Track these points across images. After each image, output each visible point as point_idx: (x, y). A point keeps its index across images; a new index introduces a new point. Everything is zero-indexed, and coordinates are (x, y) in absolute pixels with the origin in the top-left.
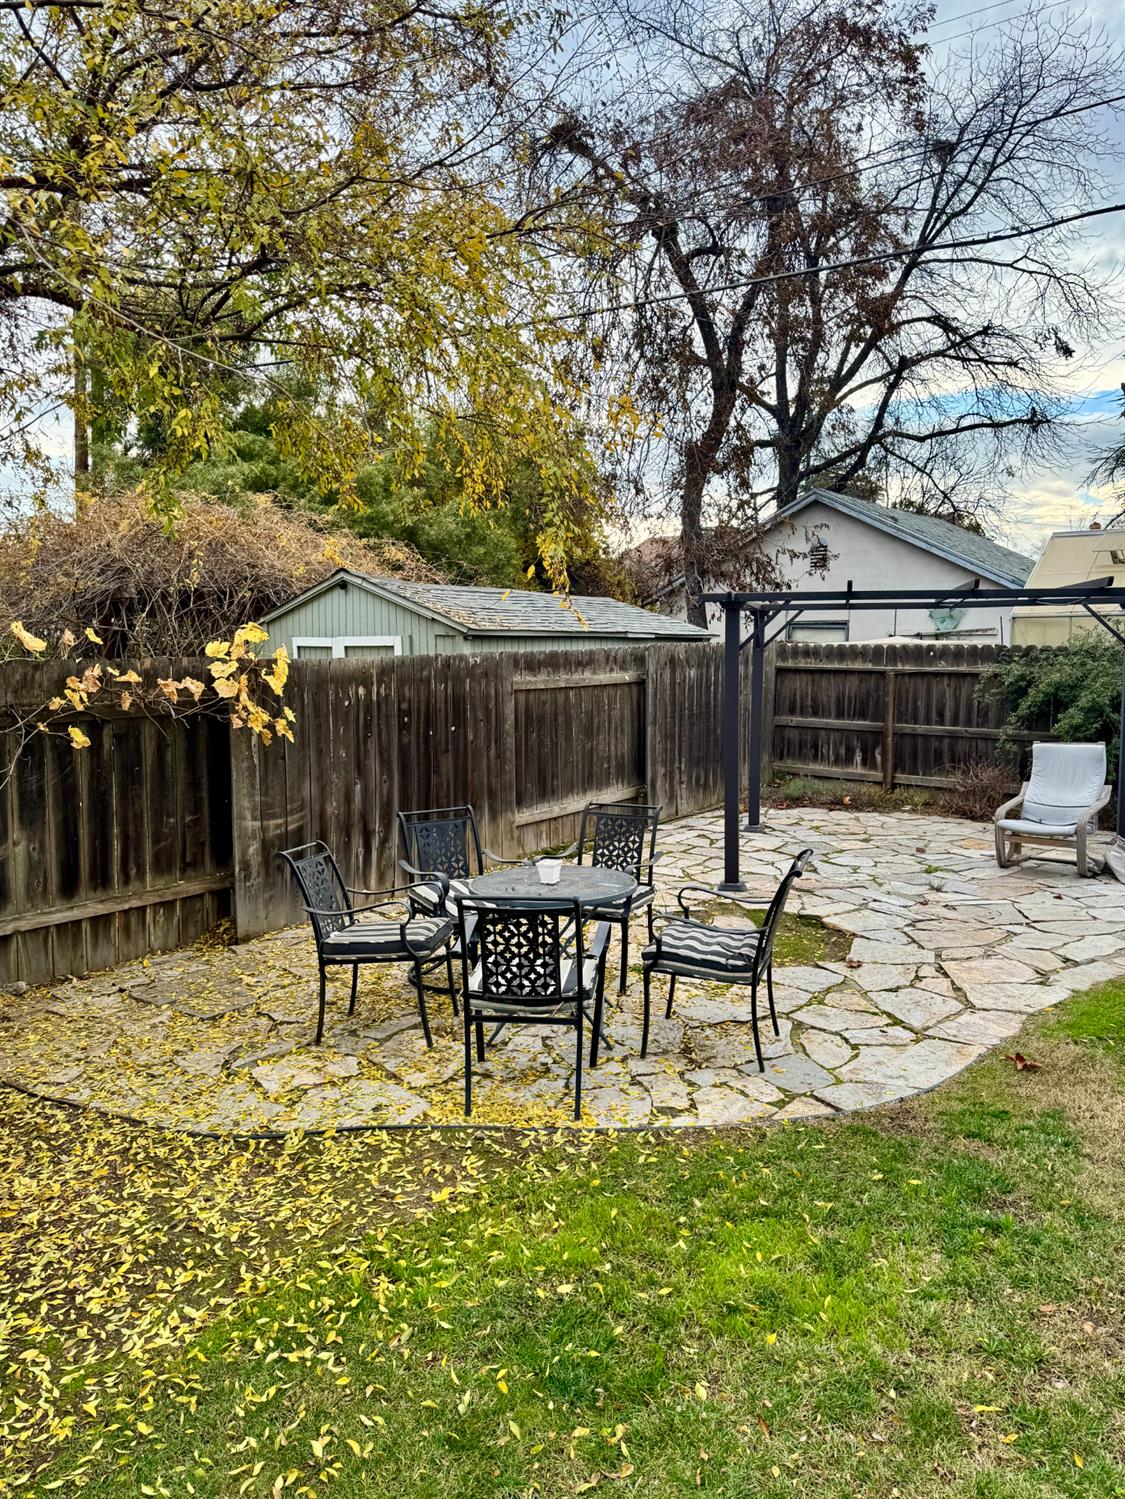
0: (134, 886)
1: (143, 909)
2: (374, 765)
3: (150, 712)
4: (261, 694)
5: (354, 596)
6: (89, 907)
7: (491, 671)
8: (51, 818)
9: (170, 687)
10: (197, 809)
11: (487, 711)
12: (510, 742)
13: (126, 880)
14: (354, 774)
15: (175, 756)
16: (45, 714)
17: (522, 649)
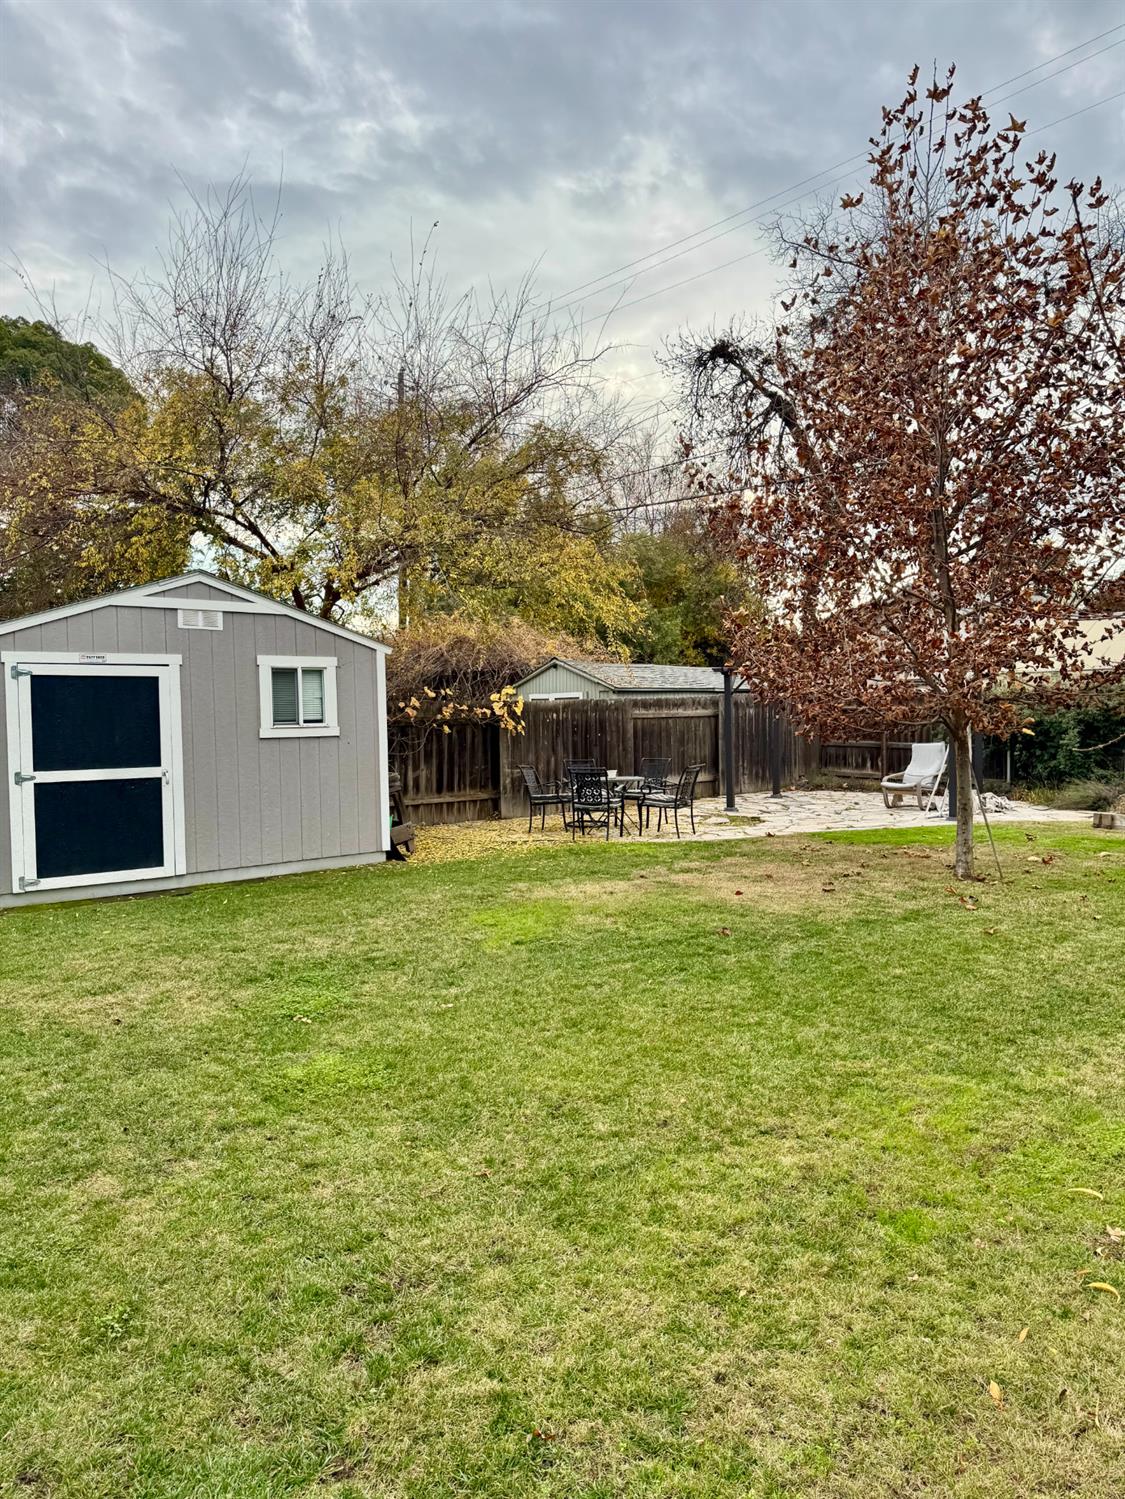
0: (462, 792)
1: (465, 802)
2: (560, 749)
3: (471, 723)
4: (512, 714)
5: (560, 672)
6: (446, 798)
7: (619, 707)
8: (434, 761)
9: (479, 711)
10: (486, 763)
11: (618, 726)
12: (631, 743)
13: (460, 790)
14: (551, 752)
15: (479, 739)
16: (435, 721)
17: (639, 697)
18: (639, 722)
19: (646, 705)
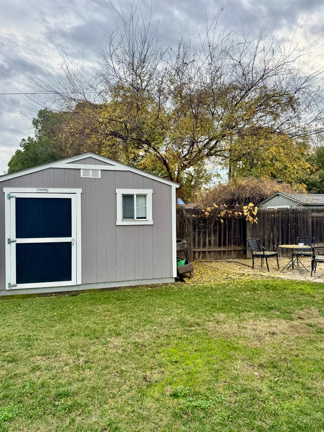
0: (230, 247)
1: (231, 251)
2: (275, 230)
3: (233, 217)
4: (252, 215)
5: (280, 197)
6: (222, 249)
7: (304, 212)
8: (218, 234)
9: (236, 213)
10: (241, 235)
11: (304, 221)
12: (310, 228)
13: (229, 245)
14: (271, 231)
15: (237, 225)
16: (217, 217)
17: (315, 208)
18: (315, 219)
19: (318, 211)
